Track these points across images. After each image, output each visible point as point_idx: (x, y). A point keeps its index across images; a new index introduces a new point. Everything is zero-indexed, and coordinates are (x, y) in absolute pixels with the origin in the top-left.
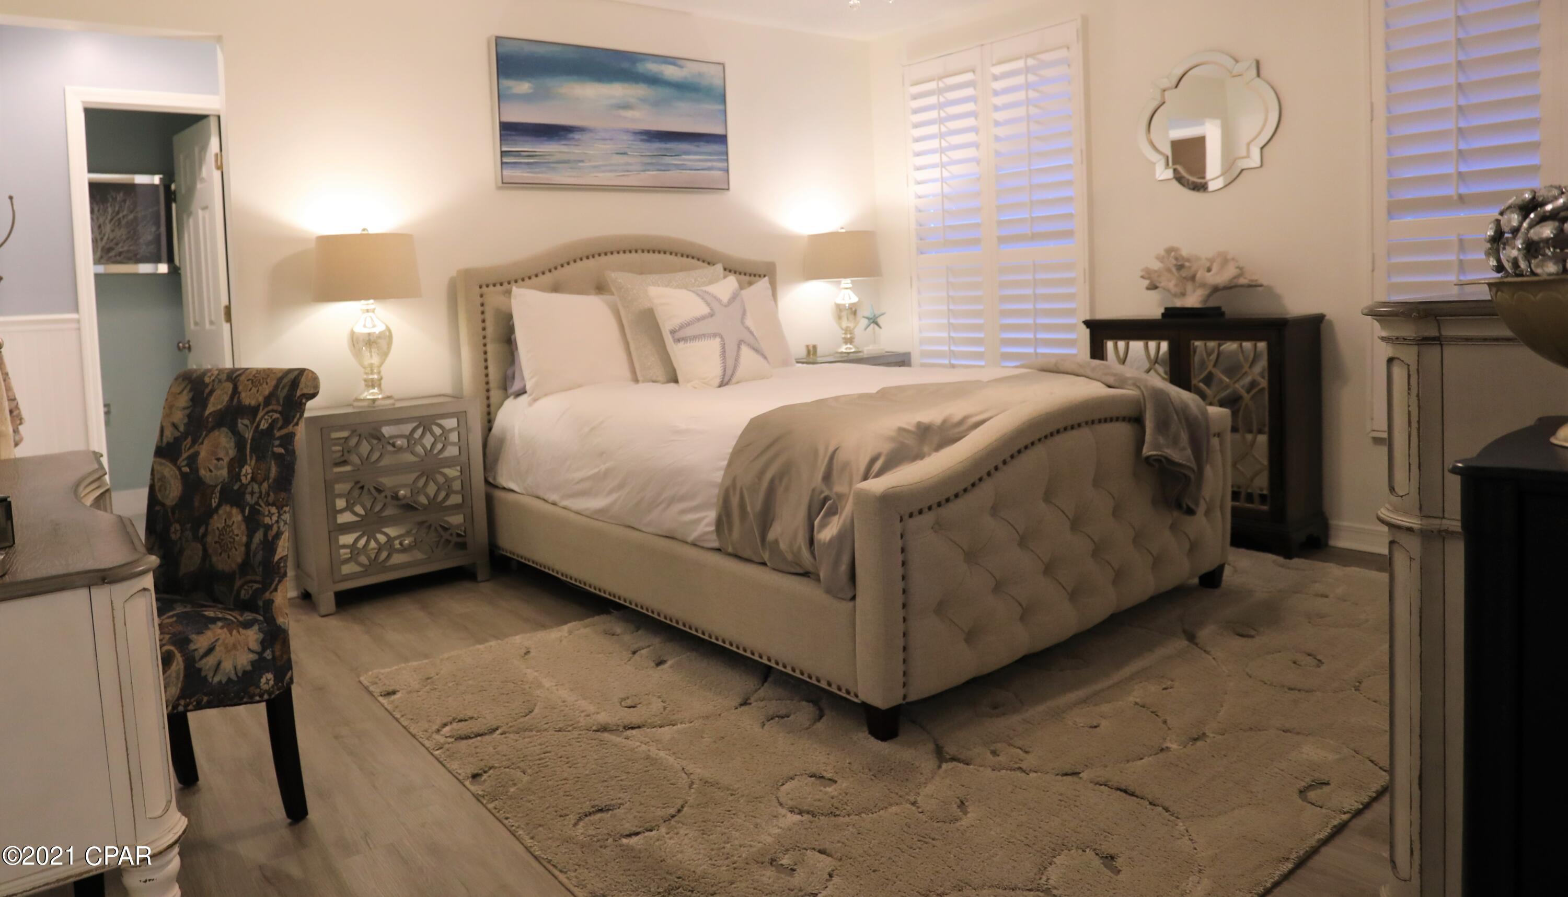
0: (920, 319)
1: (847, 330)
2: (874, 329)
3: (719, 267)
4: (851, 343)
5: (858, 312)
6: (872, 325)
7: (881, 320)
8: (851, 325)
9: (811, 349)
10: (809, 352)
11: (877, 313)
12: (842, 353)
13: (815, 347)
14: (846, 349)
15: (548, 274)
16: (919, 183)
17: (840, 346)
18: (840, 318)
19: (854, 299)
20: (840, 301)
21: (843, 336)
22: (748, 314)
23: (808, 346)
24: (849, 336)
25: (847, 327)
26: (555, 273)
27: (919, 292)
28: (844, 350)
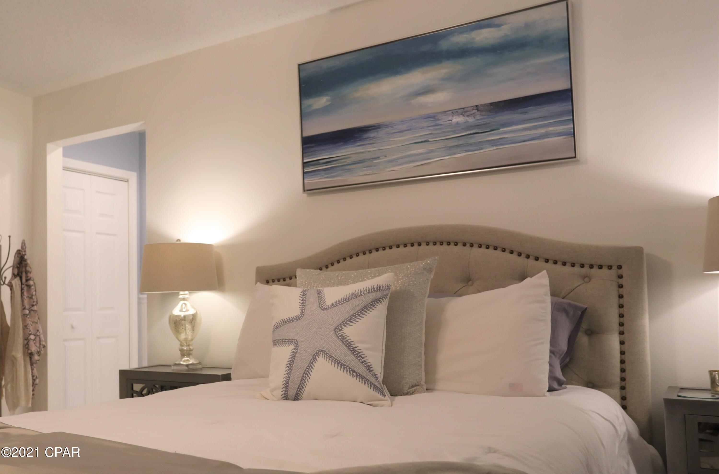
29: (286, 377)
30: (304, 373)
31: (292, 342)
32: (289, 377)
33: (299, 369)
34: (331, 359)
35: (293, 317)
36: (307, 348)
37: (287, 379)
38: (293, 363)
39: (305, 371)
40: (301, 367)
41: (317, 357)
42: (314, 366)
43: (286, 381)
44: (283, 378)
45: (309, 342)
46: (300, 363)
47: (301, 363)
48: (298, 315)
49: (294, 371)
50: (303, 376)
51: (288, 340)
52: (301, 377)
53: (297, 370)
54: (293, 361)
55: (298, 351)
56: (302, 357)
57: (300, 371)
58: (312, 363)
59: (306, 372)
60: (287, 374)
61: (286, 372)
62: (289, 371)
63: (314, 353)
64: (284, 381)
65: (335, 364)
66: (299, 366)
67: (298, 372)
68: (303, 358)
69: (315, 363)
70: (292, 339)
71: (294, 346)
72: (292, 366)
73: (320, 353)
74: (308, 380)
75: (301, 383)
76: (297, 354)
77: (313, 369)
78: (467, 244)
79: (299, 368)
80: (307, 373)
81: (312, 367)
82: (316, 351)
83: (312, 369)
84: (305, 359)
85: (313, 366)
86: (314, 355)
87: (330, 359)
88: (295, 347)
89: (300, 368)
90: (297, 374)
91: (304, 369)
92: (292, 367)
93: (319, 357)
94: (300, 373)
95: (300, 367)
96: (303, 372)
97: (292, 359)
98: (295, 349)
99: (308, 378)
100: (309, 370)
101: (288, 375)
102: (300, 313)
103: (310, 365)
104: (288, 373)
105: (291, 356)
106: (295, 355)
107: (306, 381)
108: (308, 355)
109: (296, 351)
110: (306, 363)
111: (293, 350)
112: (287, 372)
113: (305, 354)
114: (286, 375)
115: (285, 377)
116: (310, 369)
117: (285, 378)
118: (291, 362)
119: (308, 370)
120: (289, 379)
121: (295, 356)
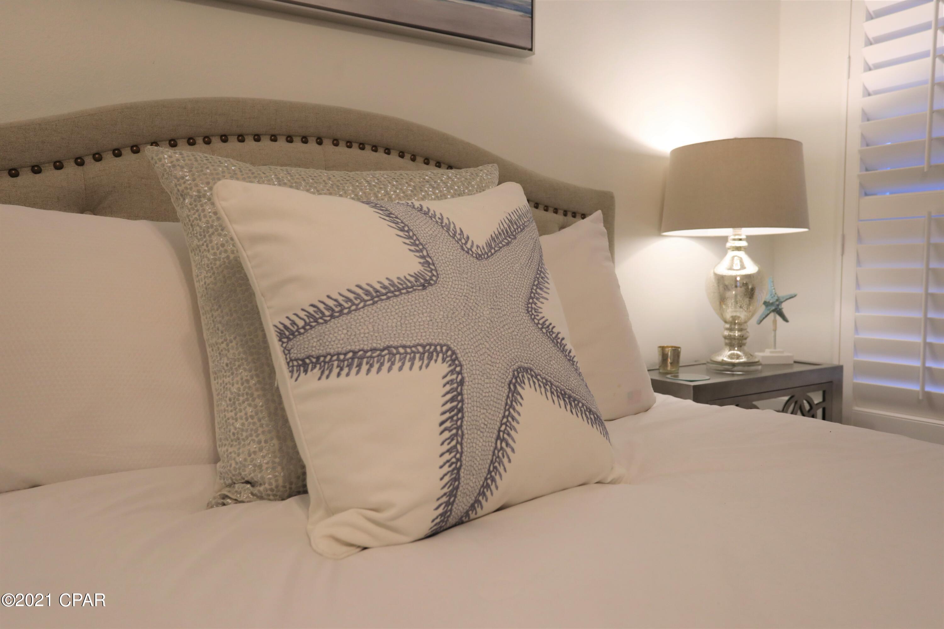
0: (857, 309)
1: (733, 323)
2: (775, 322)
3: (493, 171)
4: (740, 346)
5: (757, 292)
6: (772, 315)
7: (786, 307)
8: (742, 315)
9: (669, 352)
10: (664, 357)
11: (782, 293)
12: (723, 363)
13: (676, 351)
14: (731, 356)
15: (70, 169)
16: (868, 68)
17: (718, 351)
18: (722, 300)
19: (751, 268)
20: (723, 269)
21: (726, 333)
22: (552, 285)
23: (663, 348)
24: (737, 334)
25: (734, 318)
26: (92, 167)
27: (859, 262)
28: (726, 359)
29: (448, 461)
30: (498, 437)
31: (435, 354)
32: (459, 460)
33: (483, 428)
34: (548, 387)
35: (405, 277)
36: (489, 366)
37: (454, 466)
38: (460, 415)
39: (499, 431)
40: (486, 423)
41: (519, 388)
42: (519, 414)
43: (452, 474)
44: (441, 467)
45: (488, 349)
46: (482, 411)
47: (485, 411)
48: (418, 272)
49: (470, 437)
50: (496, 448)
51: (415, 346)
52: (491, 453)
53: (479, 432)
54: (461, 410)
55: (467, 379)
56: (484, 394)
57: (485, 435)
58: (511, 406)
59: (501, 434)
60: (449, 451)
61: (446, 447)
62: (454, 443)
63: (509, 377)
64: (445, 475)
65: (560, 400)
66: (480, 422)
67: (481, 441)
68: (485, 396)
69: (518, 404)
70: (430, 345)
71: (445, 365)
72: (461, 426)
73: (523, 376)
74: (508, 457)
75: (491, 469)
76: (465, 387)
77: (518, 423)
78: (406, 154)
79: (482, 425)
80: (506, 436)
81: (513, 419)
82: (511, 370)
83: (514, 424)
84: (492, 398)
85: (515, 415)
86: (510, 382)
87: (546, 390)
88: (450, 365)
89: (485, 427)
90: (480, 444)
91: (497, 428)
92: (459, 428)
93: (523, 388)
94: (487, 440)
95: (484, 424)
96: (495, 436)
97: (455, 404)
98: (452, 372)
99: (508, 450)
100: (508, 428)
101: (453, 454)
102: (423, 266)
103: (507, 413)
104: (451, 448)
105: (449, 396)
106: (461, 389)
107: (505, 460)
108: (495, 386)
109: (460, 377)
110: (496, 409)
111: (449, 378)
112: (449, 444)
113: (487, 383)
114: (447, 457)
115: (445, 464)
116: (511, 424)
117: (448, 464)
118: (453, 413)
119: (506, 429)
120: (461, 466)
121: (461, 394)
